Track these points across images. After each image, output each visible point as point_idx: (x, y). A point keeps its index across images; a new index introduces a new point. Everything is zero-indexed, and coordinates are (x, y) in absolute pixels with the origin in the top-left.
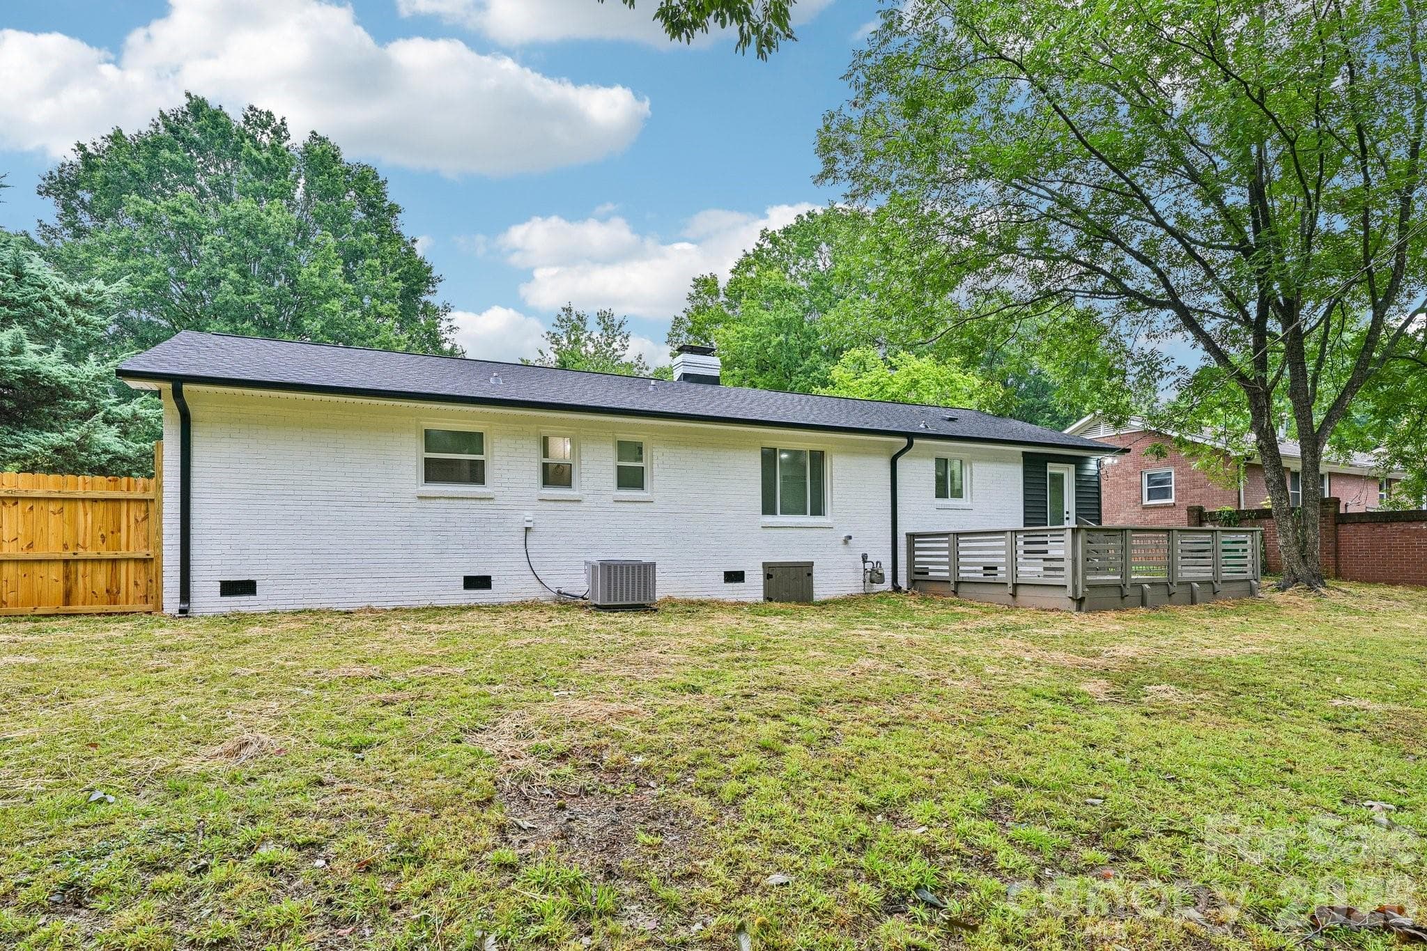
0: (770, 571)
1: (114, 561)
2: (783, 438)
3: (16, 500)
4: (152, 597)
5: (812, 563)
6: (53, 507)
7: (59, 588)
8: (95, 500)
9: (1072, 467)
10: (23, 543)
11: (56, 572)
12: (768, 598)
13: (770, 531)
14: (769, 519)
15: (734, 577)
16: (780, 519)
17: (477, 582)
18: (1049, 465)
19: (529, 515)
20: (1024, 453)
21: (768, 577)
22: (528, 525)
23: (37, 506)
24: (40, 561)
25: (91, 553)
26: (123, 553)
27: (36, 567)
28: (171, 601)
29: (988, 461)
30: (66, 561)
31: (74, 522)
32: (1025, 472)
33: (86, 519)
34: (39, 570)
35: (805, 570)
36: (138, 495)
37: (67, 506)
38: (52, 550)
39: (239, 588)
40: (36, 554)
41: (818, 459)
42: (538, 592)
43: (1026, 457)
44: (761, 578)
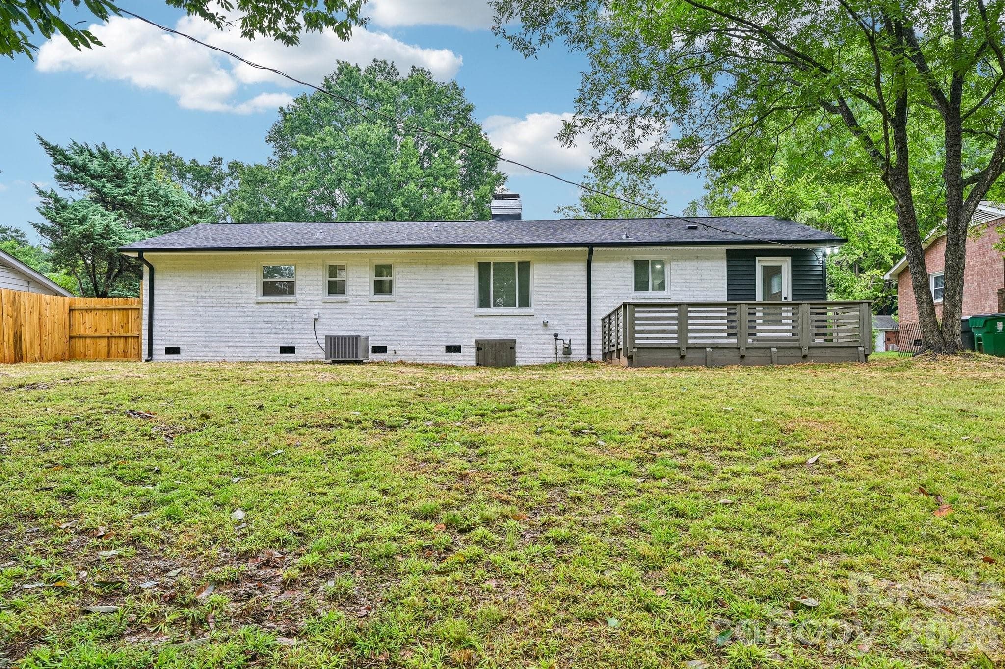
0: (480, 346)
1: (126, 337)
2: (495, 255)
3: (91, 310)
4: (139, 355)
5: (514, 341)
6: (104, 313)
7: (105, 350)
8: (119, 309)
9: (789, 259)
10: (93, 329)
11: (104, 342)
12: (478, 364)
13: (481, 318)
14: (484, 311)
15: (453, 349)
16: (492, 310)
17: (288, 350)
18: (757, 259)
19: (316, 311)
20: (728, 251)
21: (479, 349)
22: (316, 317)
23: (98, 312)
24: (99, 337)
25: (117, 334)
26: (130, 334)
27: (98, 340)
28: (145, 356)
29: (689, 259)
30: (108, 337)
31: (111, 320)
32: (728, 266)
33: (116, 317)
34: (99, 341)
35: (510, 346)
36: (135, 306)
37: (109, 312)
38: (103, 332)
39: (173, 351)
40: (98, 334)
41: (525, 267)
42: (322, 356)
43: (730, 255)
44: (473, 351)
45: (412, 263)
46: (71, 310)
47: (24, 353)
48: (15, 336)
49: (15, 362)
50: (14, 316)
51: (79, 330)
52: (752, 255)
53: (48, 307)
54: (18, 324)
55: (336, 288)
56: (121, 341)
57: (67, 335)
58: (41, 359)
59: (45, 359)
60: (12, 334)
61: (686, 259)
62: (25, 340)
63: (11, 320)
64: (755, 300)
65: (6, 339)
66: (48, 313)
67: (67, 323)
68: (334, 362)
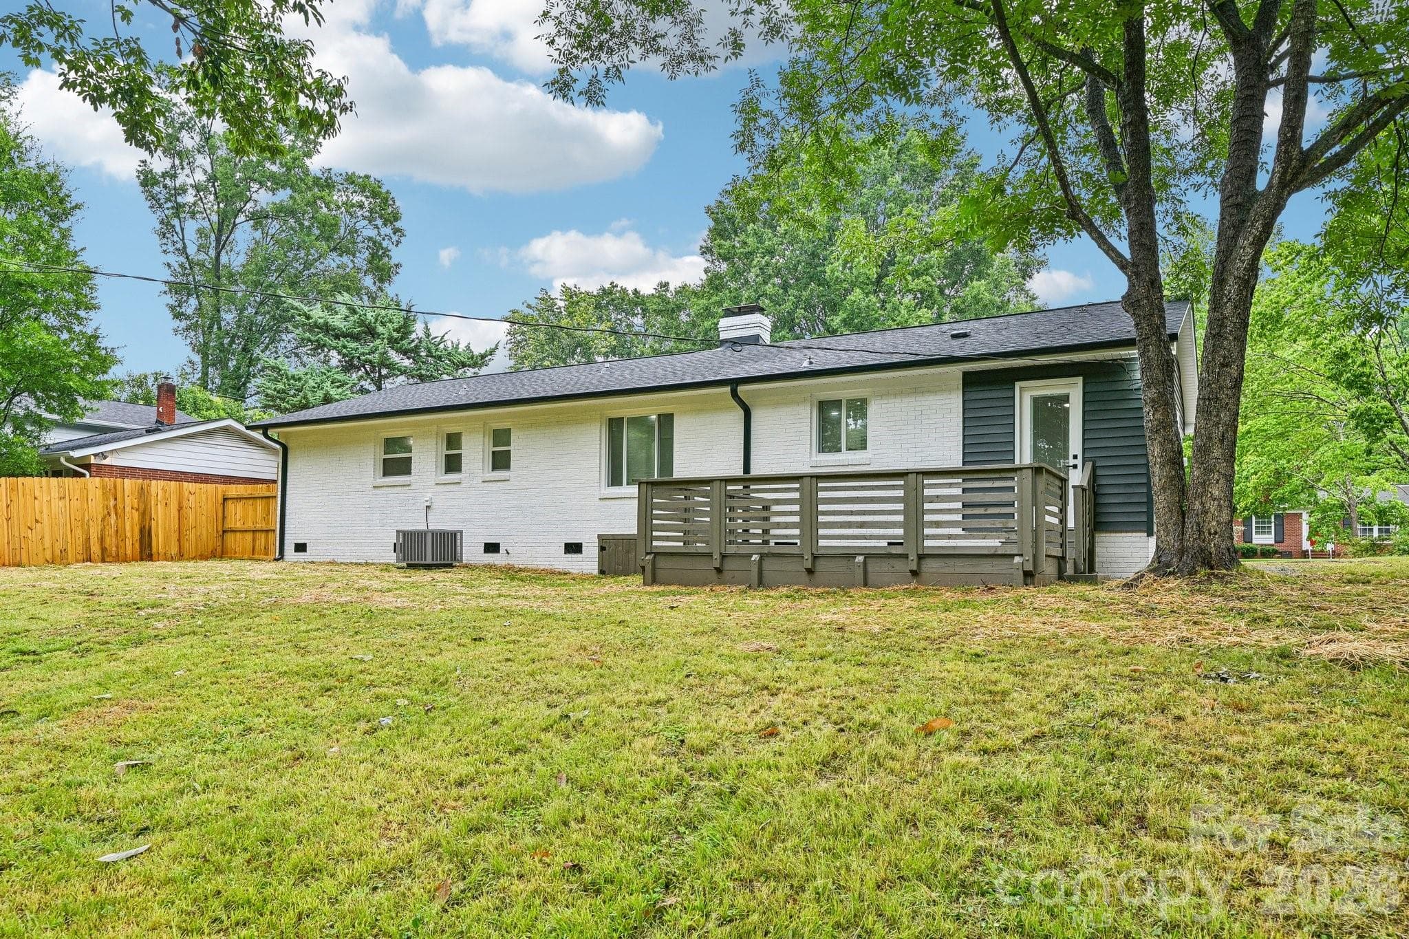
0: (604, 543)
1: (267, 531)
2: (629, 405)
3: (240, 499)
4: (266, 551)
6: (250, 502)
7: (250, 546)
10: (242, 521)
11: (250, 536)
12: (602, 572)
13: (607, 502)
14: (615, 491)
15: (573, 548)
16: (623, 490)
18: (1018, 385)
19: (428, 496)
20: (965, 374)
21: (602, 549)
22: (428, 504)
23: (246, 502)
24: (246, 531)
25: (260, 527)
26: (269, 527)
27: (245, 534)
30: (253, 531)
31: (256, 511)
32: (964, 401)
33: (260, 507)
34: (246, 536)
37: (255, 501)
38: (249, 526)
39: (301, 548)
40: (245, 527)
41: (666, 421)
42: (392, 558)
43: (970, 381)
44: (596, 551)
45: (532, 424)
46: (225, 499)
47: (154, 550)
48: (142, 531)
49: (142, 560)
50: (141, 510)
51: (230, 524)
52: (1007, 378)
53: (192, 498)
54: (147, 517)
55: (453, 464)
56: (263, 535)
57: (220, 529)
58: (181, 557)
59: (186, 556)
60: (137, 530)
61: (895, 395)
62: (157, 536)
63: (136, 514)
64: (1013, 461)
65: (128, 534)
66: (192, 503)
67: (220, 515)
68: (410, 566)
